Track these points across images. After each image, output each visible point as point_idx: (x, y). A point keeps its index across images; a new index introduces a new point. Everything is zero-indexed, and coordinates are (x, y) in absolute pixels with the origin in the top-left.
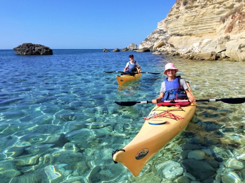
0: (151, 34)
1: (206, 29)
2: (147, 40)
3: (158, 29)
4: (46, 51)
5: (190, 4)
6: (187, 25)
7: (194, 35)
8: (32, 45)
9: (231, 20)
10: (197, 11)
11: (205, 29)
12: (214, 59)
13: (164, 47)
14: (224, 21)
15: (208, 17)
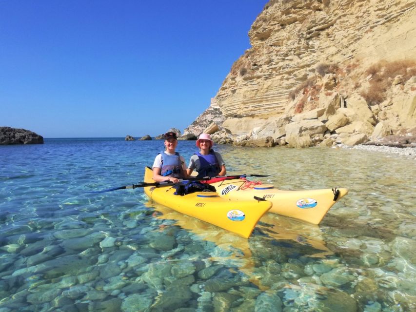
0: (201, 115)
1: (273, 108)
2: (195, 123)
3: (211, 107)
4: (32, 139)
5: (249, 73)
6: (247, 103)
7: (258, 116)
8: (10, 130)
9: (303, 96)
10: (259, 83)
11: (271, 108)
12: (271, 146)
13: (218, 134)
14: (294, 98)
15: (274, 92)
